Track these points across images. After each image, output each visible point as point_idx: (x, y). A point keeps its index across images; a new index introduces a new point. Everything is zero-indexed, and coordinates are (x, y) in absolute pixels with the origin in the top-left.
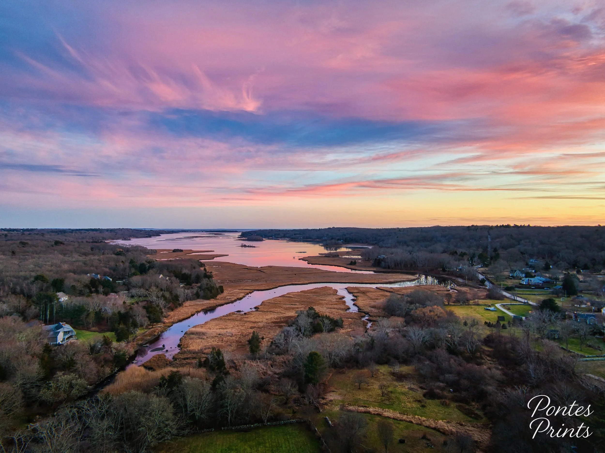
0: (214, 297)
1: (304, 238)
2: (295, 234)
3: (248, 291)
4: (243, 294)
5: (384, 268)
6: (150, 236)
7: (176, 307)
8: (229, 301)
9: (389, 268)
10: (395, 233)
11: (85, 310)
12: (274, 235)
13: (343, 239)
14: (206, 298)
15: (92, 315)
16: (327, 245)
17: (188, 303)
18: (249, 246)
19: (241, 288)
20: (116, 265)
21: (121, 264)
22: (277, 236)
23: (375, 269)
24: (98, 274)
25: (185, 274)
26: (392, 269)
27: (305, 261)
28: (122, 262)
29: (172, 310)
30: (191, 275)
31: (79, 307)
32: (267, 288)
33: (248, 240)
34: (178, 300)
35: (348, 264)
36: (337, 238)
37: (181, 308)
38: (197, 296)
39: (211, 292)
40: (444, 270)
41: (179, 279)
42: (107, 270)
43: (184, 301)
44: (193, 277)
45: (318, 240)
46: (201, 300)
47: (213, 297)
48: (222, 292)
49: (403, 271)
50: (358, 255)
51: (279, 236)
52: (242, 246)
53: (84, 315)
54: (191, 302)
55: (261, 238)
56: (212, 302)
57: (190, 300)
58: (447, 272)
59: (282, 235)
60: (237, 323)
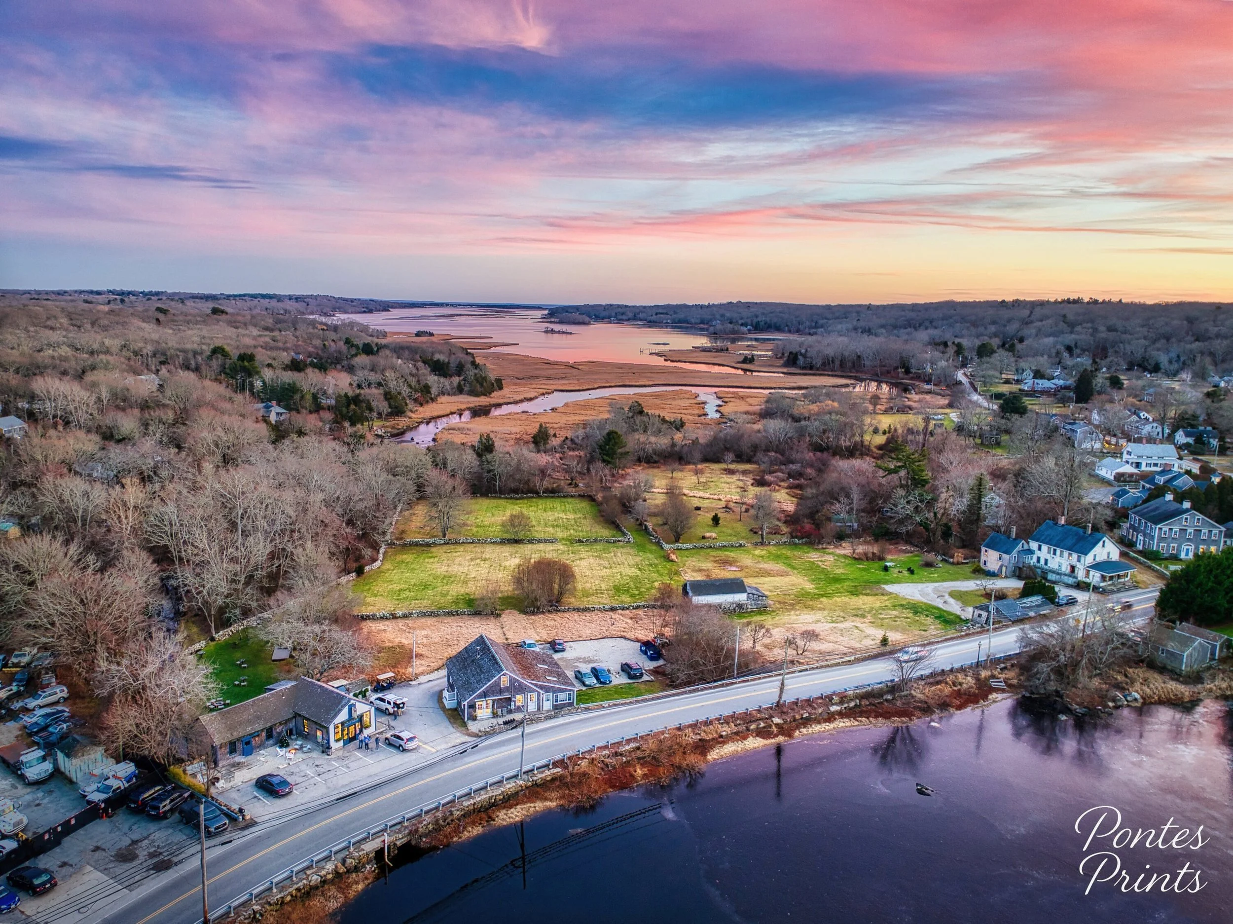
0: (487, 393)
1: (674, 322)
2: (656, 314)
3: (544, 391)
4: (536, 394)
5: (804, 368)
6: (370, 311)
7: (427, 402)
8: (512, 400)
9: (811, 368)
10: (858, 313)
11: (298, 390)
12: (613, 314)
13: (752, 325)
14: (473, 393)
15: (309, 397)
16: (715, 333)
17: (443, 399)
18: (559, 332)
19: (534, 386)
20: (324, 345)
21: (332, 344)
22: (620, 317)
23: (785, 370)
24: (299, 353)
25: (438, 360)
26: (818, 369)
27: (661, 356)
28: (333, 340)
29: (421, 405)
30: (449, 363)
31: (289, 384)
32: (578, 388)
33: (561, 322)
34: (429, 392)
35: (739, 362)
36: (740, 322)
37: (434, 404)
38: (460, 390)
39: (482, 385)
40: (907, 371)
41: (429, 366)
42: (311, 349)
43: (439, 395)
44: (453, 365)
45: (702, 326)
46: (466, 396)
47: (485, 394)
48: (501, 388)
49: (836, 373)
50: (768, 350)
51: (624, 317)
52: (546, 332)
53: (297, 397)
54: (450, 397)
55: (587, 319)
56: (483, 401)
57: (449, 394)
58: (911, 375)
59: (631, 315)
60: (519, 422)
